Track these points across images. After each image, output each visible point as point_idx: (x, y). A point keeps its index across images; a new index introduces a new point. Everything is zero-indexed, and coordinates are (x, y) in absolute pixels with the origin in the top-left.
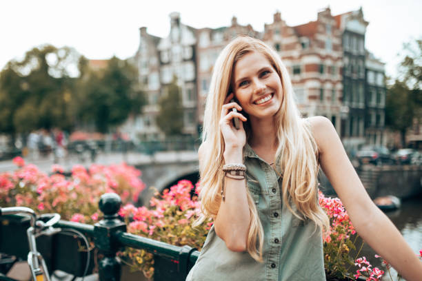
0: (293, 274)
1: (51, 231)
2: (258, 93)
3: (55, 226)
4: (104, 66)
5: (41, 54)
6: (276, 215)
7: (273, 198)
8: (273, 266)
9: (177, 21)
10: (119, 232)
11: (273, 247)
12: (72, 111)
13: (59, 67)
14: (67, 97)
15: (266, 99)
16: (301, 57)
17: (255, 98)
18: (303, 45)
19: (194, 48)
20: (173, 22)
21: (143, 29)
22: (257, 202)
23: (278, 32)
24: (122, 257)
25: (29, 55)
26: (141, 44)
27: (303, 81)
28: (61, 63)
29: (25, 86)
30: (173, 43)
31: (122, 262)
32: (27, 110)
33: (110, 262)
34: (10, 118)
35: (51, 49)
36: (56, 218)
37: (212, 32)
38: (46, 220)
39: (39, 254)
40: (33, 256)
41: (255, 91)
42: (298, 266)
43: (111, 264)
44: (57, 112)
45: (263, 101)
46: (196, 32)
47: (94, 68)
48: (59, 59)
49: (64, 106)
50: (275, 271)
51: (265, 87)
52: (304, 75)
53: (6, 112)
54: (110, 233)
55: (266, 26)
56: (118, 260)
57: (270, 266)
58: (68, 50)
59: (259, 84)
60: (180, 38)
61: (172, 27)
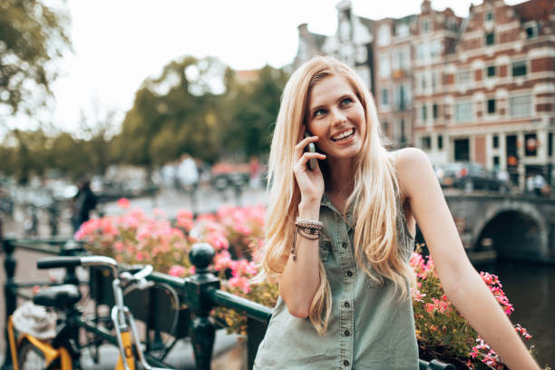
0: (373, 344)
1: (144, 284)
2: (338, 125)
3: (148, 278)
4: (255, 79)
5: (180, 68)
6: (350, 274)
7: (343, 255)
8: (347, 334)
9: (347, 13)
10: (211, 288)
11: (344, 312)
12: (215, 138)
13: (200, 83)
14: (211, 120)
15: (346, 134)
16: (525, 50)
17: (334, 131)
18: (530, 32)
19: (370, 48)
20: (341, 15)
21: (302, 27)
22: (325, 259)
23: (490, 17)
24: (217, 318)
25: (167, 70)
26: (300, 46)
27: (529, 85)
28: (203, 77)
29: (162, 108)
30: (341, 42)
31: (216, 324)
32: (164, 138)
33: (202, 322)
34: (146, 148)
35: (190, 61)
36: (148, 270)
37: (394, 24)
38: (133, 272)
39: (126, 309)
40: (119, 311)
41: (333, 124)
42: (379, 335)
43: (203, 325)
44: (198, 138)
45: (342, 136)
46: (371, 25)
47: (242, 81)
48: (202, 72)
49: (207, 131)
50: (349, 340)
51: (345, 119)
52: (531, 76)
53: (141, 141)
54: (200, 290)
55: (472, 8)
56: (212, 320)
57: (343, 333)
58: (210, 60)
59: (338, 115)
60: (351, 35)
61: (340, 21)
